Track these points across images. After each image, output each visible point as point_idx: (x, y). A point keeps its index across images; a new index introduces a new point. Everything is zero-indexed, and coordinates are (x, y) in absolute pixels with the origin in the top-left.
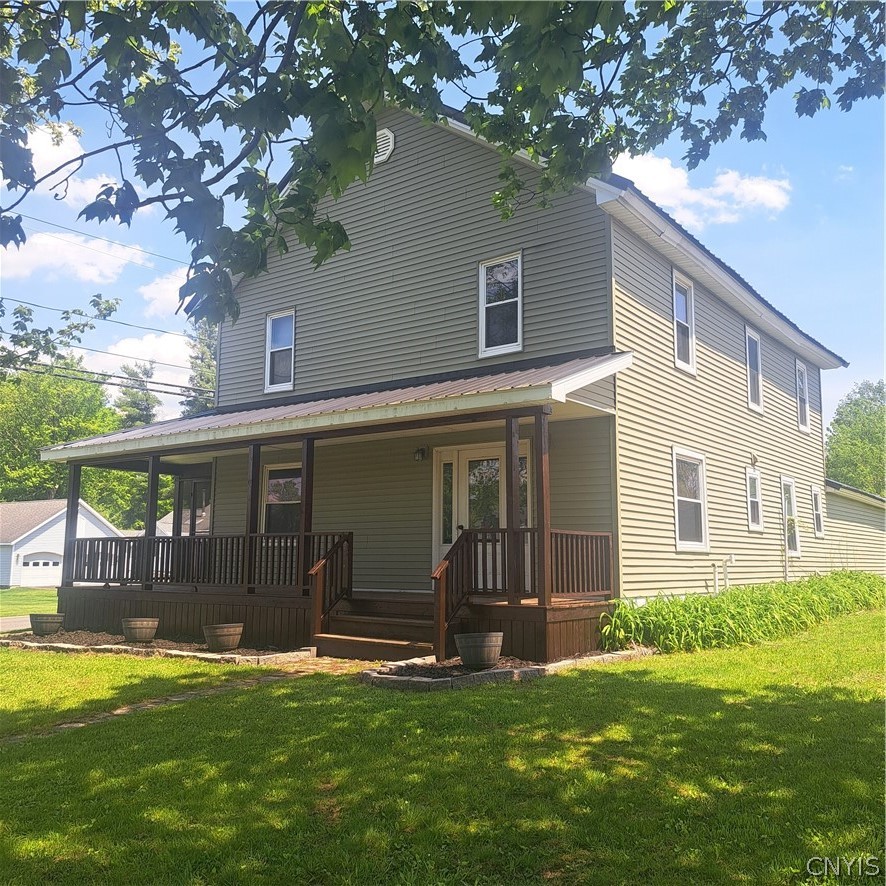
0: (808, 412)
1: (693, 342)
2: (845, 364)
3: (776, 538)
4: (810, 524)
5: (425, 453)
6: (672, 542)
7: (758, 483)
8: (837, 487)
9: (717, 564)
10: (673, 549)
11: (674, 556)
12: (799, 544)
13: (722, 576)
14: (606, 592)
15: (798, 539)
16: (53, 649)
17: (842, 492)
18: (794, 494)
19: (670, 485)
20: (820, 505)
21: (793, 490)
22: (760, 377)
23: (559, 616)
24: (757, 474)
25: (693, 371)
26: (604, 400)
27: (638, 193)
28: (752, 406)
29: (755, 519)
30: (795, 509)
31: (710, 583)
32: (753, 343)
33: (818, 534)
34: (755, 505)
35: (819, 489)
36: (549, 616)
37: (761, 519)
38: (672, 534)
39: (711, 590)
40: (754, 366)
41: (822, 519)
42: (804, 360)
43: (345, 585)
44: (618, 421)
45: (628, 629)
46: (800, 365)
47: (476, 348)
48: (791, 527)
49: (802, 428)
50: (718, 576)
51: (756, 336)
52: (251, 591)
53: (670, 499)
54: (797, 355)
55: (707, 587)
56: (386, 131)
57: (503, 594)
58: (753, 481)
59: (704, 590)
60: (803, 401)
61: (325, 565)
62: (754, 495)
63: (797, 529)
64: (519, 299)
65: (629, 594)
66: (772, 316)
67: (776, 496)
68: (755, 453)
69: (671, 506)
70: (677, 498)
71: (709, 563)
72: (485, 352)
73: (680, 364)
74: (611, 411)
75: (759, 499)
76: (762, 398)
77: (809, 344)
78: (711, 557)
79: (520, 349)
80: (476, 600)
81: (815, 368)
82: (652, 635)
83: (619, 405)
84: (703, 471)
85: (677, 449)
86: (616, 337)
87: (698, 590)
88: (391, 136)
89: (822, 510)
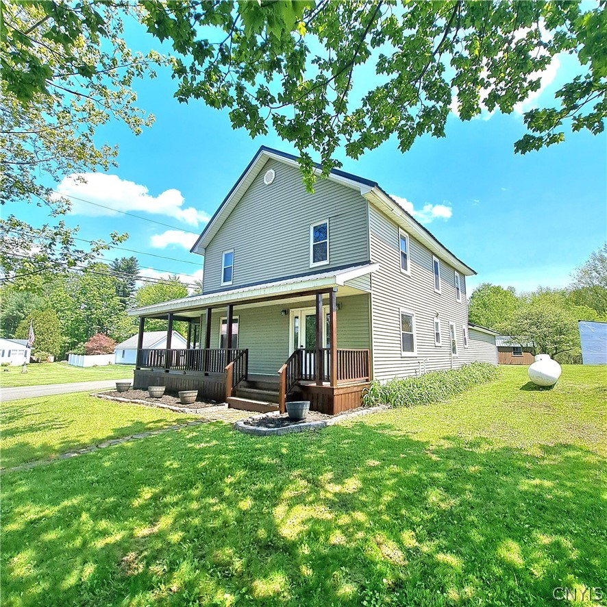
0: (460, 294)
1: (409, 262)
2: (476, 273)
3: (447, 349)
4: (462, 341)
5: (286, 312)
6: (399, 352)
7: (439, 324)
8: (473, 326)
9: (420, 361)
10: (400, 355)
11: (400, 359)
12: (457, 351)
13: (423, 367)
14: (367, 378)
15: (457, 349)
16: (117, 400)
17: (475, 328)
18: (455, 329)
19: (398, 326)
20: (466, 334)
21: (454, 327)
22: (440, 278)
23: (341, 392)
24: (438, 321)
25: (410, 275)
26: (367, 286)
27: (380, 189)
28: (436, 290)
29: (438, 340)
30: (455, 336)
31: (417, 370)
32: (436, 263)
33: (466, 346)
34: (437, 334)
35: (465, 327)
36: (335, 392)
37: (441, 340)
38: (399, 349)
39: (418, 373)
40: (437, 273)
41: (467, 340)
42: (458, 271)
43: (244, 373)
44: (372, 296)
45: (377, 396)
46: (456, 273)
47: (309, 263)
48: (454, 344)
49: (458, 300)
50: (421, 367)
51: (437, 260)
52: (206, 375)
53: (399, 332)
54: (455, 269)
55: (416, 372)
56: (271, 170)
57: (314, 380)
58: (437, 323)
59: (415, 374)
60: (458, 289)
61: (234, 364)
62: (437, 329)
63: (456, 344)
64: (328, 240)
65: (378, 378)
66: (444, 251)
67: (447, 330)
68: (438, 311)
69: (399, 336)
70: (402, 332)
71: (417, 361)
72: (313, 265)
73: (403, 271)
74: (370, 291)
75: (440, 332)
76: (440, 287)
77: (460, 264)
78: (418, 358)
79: (328, 263)
80: (302, 383)
81: (463, 275)
82: (388, 398)
83: (373, 289)
84: (414, 320)
85: (402, 309)
86: (371, 256)
87: (412, 374)
88: (274, 172)
89: (467, 336)
